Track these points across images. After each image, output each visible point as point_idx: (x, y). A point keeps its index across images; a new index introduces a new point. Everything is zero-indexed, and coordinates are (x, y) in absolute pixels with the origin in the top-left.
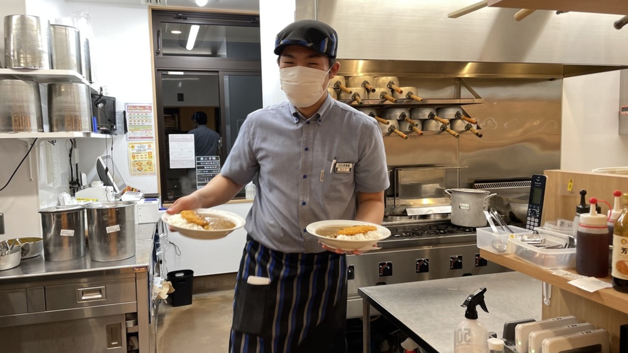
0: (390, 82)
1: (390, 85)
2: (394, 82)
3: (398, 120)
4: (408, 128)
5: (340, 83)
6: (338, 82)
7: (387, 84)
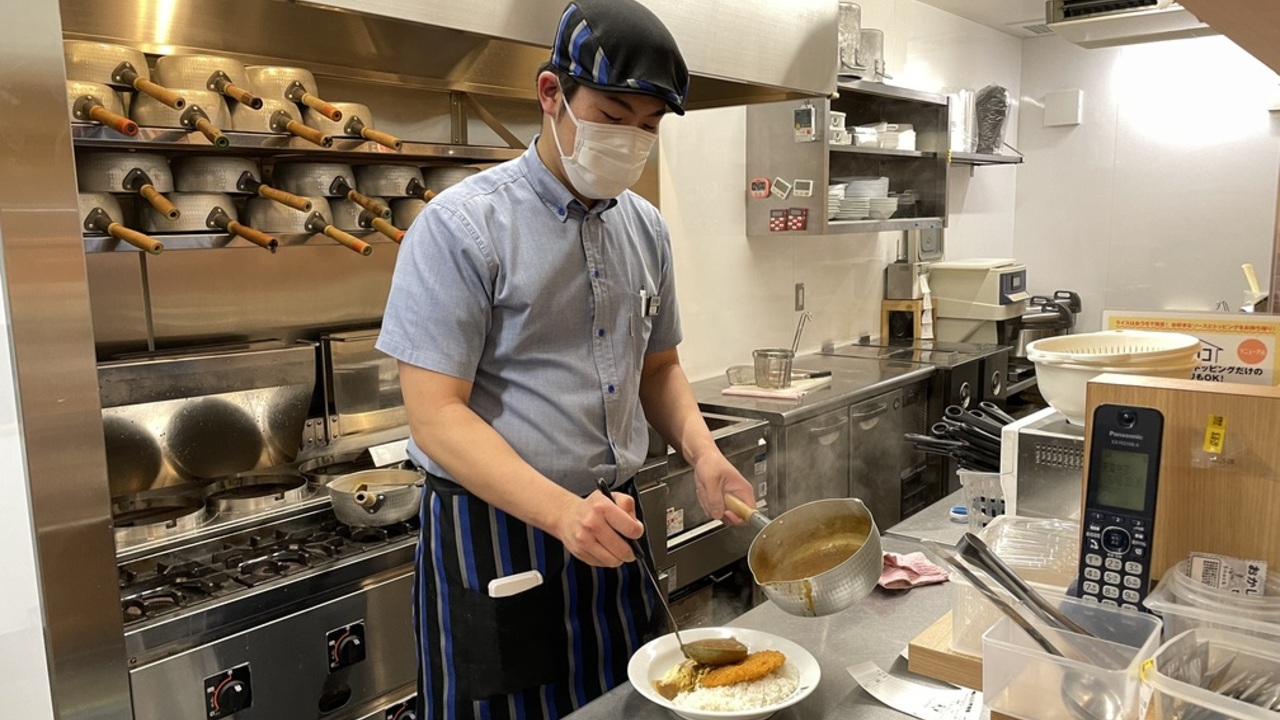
0: (294, 84)
1: (295, 93)
2: (304, 86)
3: (328, 199)
4: (357, 221)
5: (132, 68)
6: (124, 66)
7: (284, 90)
